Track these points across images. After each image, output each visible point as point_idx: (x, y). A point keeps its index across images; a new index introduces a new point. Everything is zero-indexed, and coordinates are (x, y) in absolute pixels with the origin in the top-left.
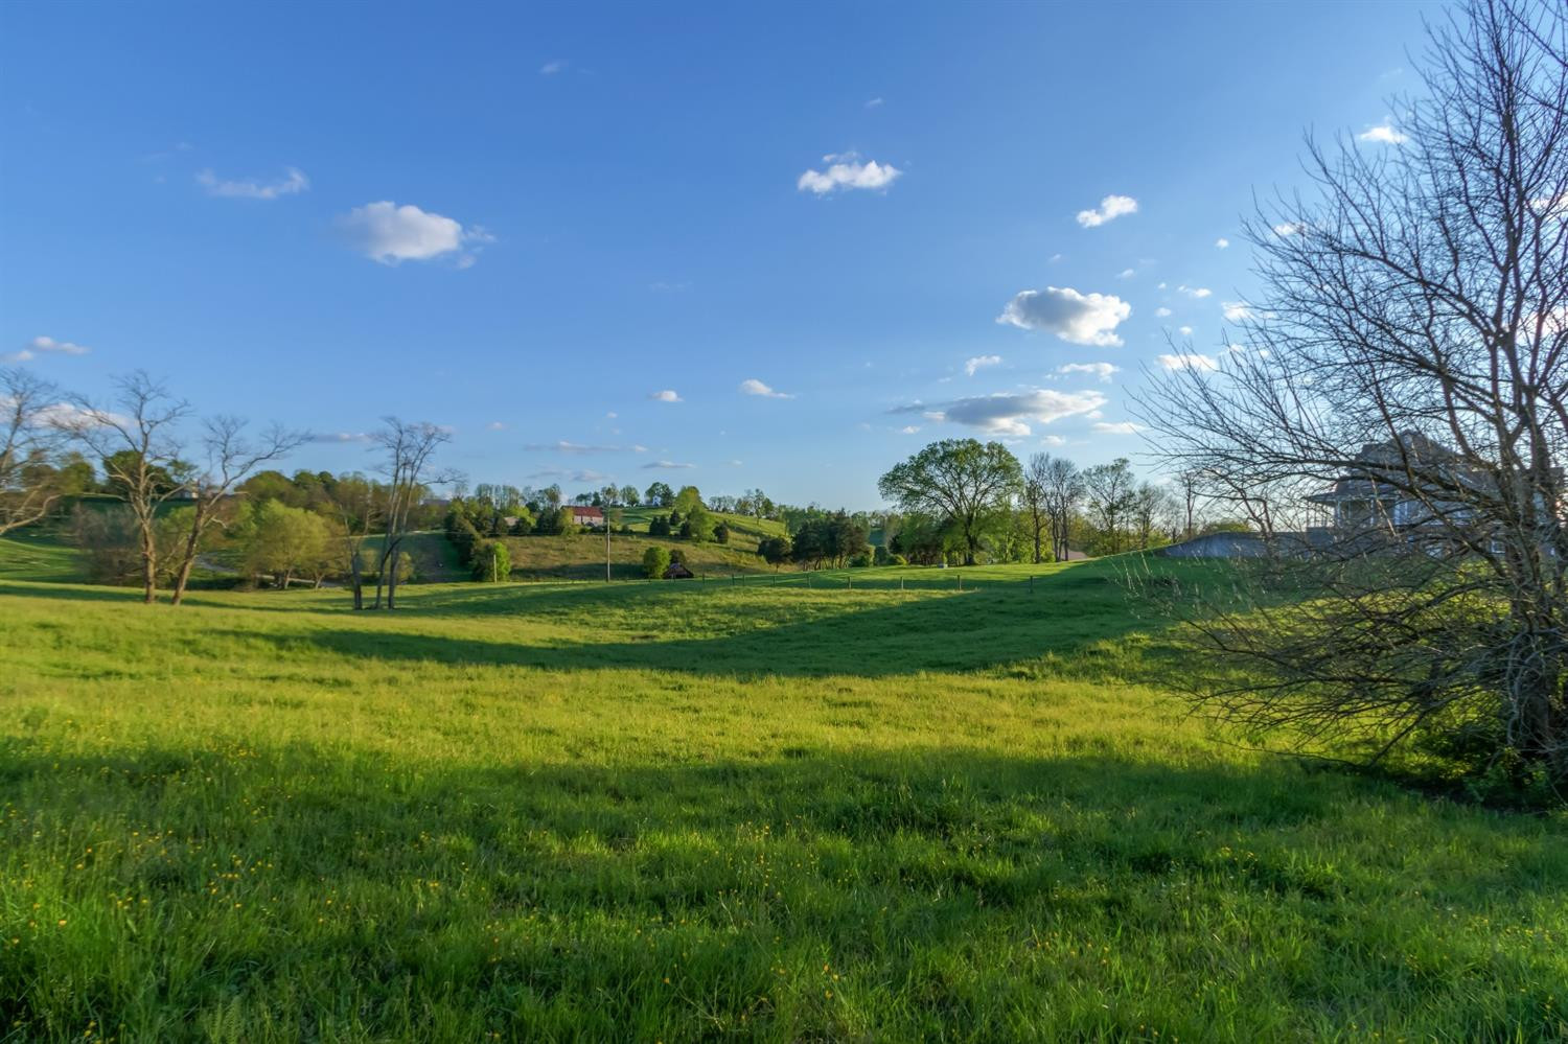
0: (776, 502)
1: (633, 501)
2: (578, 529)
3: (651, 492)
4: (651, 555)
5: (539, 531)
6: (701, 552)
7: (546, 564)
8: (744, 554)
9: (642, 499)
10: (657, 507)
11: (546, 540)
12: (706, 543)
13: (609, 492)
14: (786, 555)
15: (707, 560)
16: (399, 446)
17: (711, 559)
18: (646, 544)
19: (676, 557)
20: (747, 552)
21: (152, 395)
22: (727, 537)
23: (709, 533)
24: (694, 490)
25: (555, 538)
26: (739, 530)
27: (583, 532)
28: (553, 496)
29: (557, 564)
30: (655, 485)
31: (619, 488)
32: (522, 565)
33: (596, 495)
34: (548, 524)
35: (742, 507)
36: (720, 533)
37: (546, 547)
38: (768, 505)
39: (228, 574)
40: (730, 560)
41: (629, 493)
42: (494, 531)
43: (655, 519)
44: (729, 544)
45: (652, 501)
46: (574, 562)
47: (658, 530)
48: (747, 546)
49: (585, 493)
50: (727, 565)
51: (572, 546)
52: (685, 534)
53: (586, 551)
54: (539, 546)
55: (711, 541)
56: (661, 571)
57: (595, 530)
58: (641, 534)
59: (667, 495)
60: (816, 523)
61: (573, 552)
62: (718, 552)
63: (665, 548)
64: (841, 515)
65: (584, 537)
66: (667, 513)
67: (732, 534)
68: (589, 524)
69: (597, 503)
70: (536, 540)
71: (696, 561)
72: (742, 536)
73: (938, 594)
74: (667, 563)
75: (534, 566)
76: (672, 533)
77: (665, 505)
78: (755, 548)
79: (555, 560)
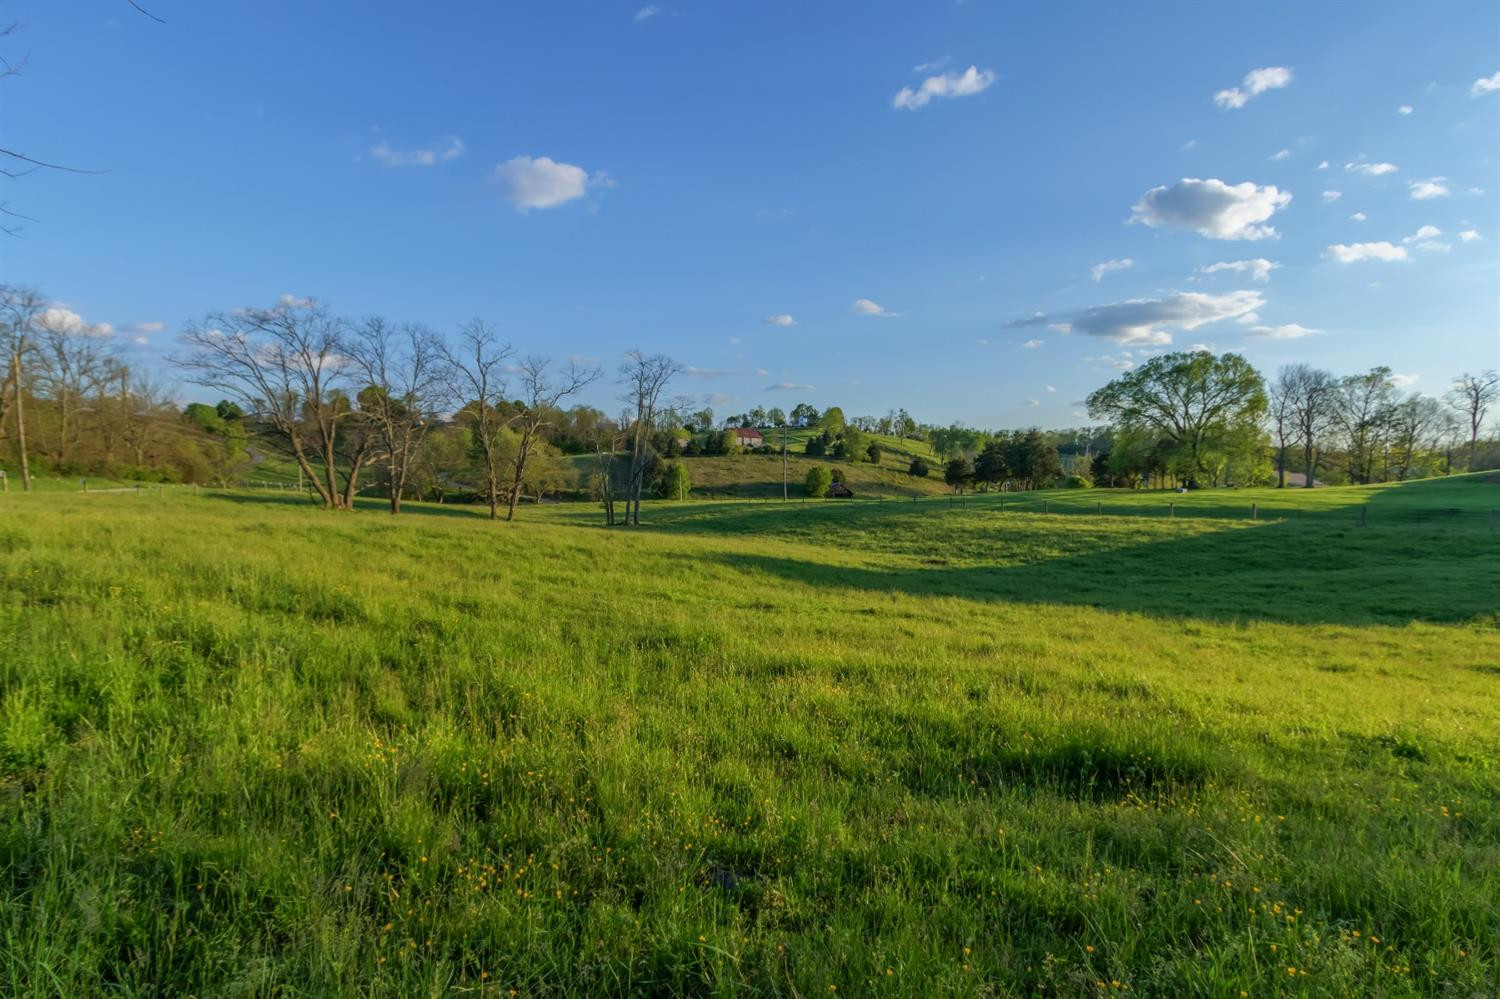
0: (918, 420)
1: (779, 423)
2: (741, 450)
3: (795, 413)
4: (814, 475)
5: (707, 452)
6: (855, 471)
7: (718, 483)
8: (897, 474)
9: (788, 420)
10: (802, 428)
11: (715, 460)
12: (860, 463)
13: (756, 414)
14: (968, 476)
15: (862, 480)
16: (642, 378)
17: (866, 479)
18: (806, 465)
19: (837, 476)
20: (900, 471)
21: (485, 340)
22: (879, 456)
23: (862, 453)
24: (838, 410)
25: (722, 458)
26: (887, 450)
27: (746, 452)
28: (706, 418)
29: (728, 482)
30: (799, 406)
31: (766, 411)
32: (697, 484)
33: (745, 417)
34: (713, 446)
35: (884, 426)
36: (873, 452)
37: (715, 467)
38: (909, 424)
39: (466, 489)
40: (885, 479)
41: (776, 415)
42: (669, 452)
43: (811, 440)
44: (880, 464)
45: (797, 422)
46: (743, 481)
47: (814, 450)
48: (898, 465)
49: (734, 416)
50: (882, 484)
51: (738, 466)
52: (839, 454)
53: (753, 471)
54: (710, 465)
55: (864, 461)
56: (824, 489)
57: (756, 451)
58: (798, 455)
59: (813, 416)
60: (1002, 443)
61: (739, 471)
62: (872, 472)
63: (826, 468)
64: (1033, 435)
65: (748, 457)
66: (817, 433)
67: (883, 454)
68: (750, 445)
69: (746, 425)
70: (706, 460)
71: (852, 480)
72: (892, 456)
73: (1235, 525)
74: (829, 482)
75: (708, 485)
76: (827, 453)
77: (811, 425)
78: (907, 468)
79: (725, 479)
